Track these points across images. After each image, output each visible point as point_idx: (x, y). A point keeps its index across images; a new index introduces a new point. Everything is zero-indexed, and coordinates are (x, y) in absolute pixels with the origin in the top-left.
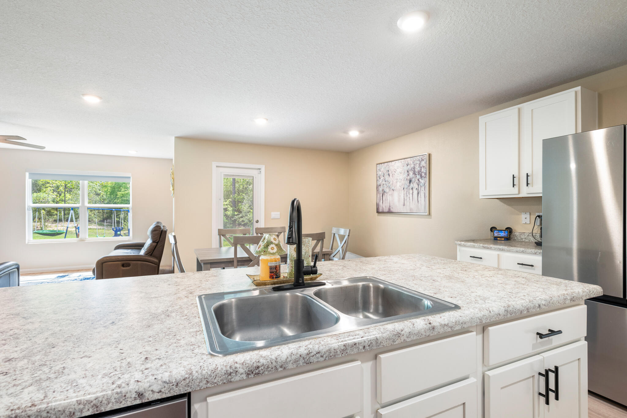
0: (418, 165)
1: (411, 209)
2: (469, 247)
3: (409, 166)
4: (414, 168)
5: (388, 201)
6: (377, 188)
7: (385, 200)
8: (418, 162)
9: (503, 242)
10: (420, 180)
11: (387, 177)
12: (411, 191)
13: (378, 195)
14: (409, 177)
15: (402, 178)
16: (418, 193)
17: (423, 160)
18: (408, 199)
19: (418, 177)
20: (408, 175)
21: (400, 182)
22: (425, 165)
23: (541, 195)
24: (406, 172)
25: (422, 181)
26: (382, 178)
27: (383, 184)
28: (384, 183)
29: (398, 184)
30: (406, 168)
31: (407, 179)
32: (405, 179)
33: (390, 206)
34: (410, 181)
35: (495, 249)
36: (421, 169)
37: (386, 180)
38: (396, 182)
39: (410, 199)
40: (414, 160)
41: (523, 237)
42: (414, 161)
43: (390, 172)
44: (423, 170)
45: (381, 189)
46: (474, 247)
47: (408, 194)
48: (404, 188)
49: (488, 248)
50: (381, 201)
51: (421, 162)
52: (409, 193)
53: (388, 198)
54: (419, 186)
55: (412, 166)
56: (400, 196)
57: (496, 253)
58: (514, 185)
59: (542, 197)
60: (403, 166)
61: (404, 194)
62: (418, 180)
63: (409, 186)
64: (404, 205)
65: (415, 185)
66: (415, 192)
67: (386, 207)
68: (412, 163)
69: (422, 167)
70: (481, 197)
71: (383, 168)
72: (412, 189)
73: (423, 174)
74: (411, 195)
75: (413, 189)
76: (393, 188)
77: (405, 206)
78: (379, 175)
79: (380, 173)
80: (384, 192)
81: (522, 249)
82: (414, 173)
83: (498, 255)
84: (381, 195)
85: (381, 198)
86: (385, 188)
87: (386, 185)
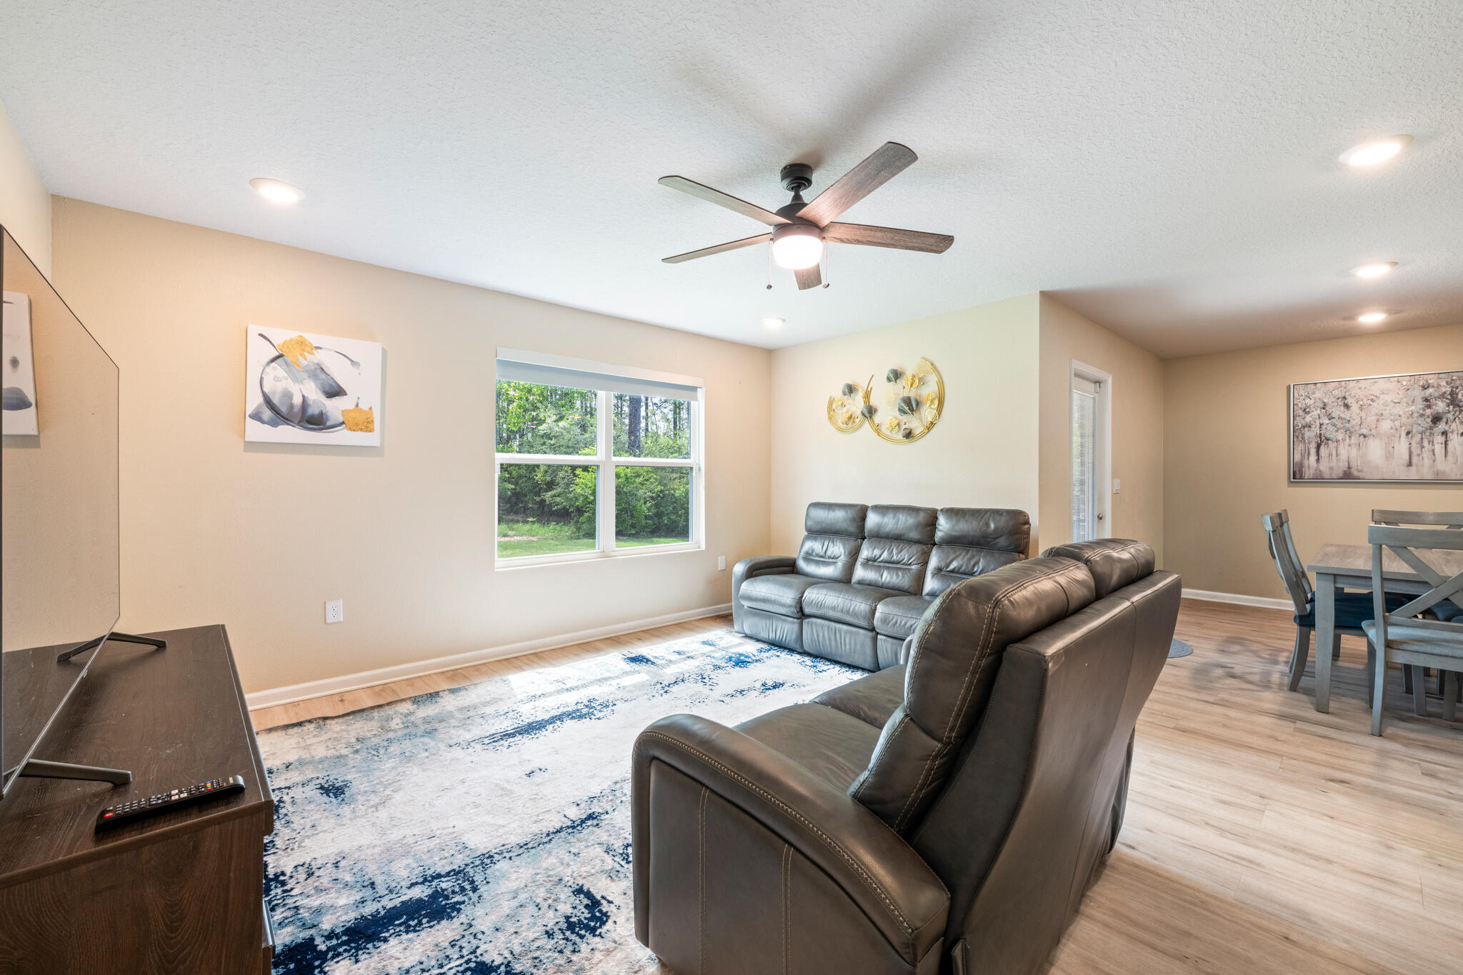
3: (1431, 390)
4: (1453, 393)
5: (1344, 456)
7: (1330, 455)
11: (1338, 411)
12: (1439, 439)
13: (1300, 447)
14: (1429, 412)
15: (1401, 413)
18: (1426, 454)
20: (1429, 406)
21: (1394, 421)
24: (1419, 400)
26: (1317, 412)
27: (1321, 425)
28: (1326, 421)
29: (1386, 425)
30: (1419, 394)
31: (1422, 415)
32: (1416, 415)
33: (1349, 468)
34: (1436, 419)
37: (1333, 415)
38: (1378, 421)
39: (1434, 455)
40: (1454, 378)
42: (1452, 380)
43: (1349, 401)
45: (1310, 434)
47: (1426, 443)
48: (1408, 433)
50: (1313, 458)
52: (1431, 442)
53: (1343, 451)
55: (1447, 389)
56: (1393, 447)
60: (1408, 389)
61: (1410, 444)
63: (1431, 428)
64: (1410, 464)
67: (1332, 467)
68: (1444, 384)
71: (1320, 393)
72: (1444, 433)
74: (1439, 449)
75: (1449, 435)
76: (1364, 431)
77: (1412, 468)
78: (1302, 406)
79: (1310, 401)
80: (1322, 441)
82: (1453, 403)
84: (1313, 445)
85: (1313, 451)
86: (1329, 432)
87: (1334, 425)
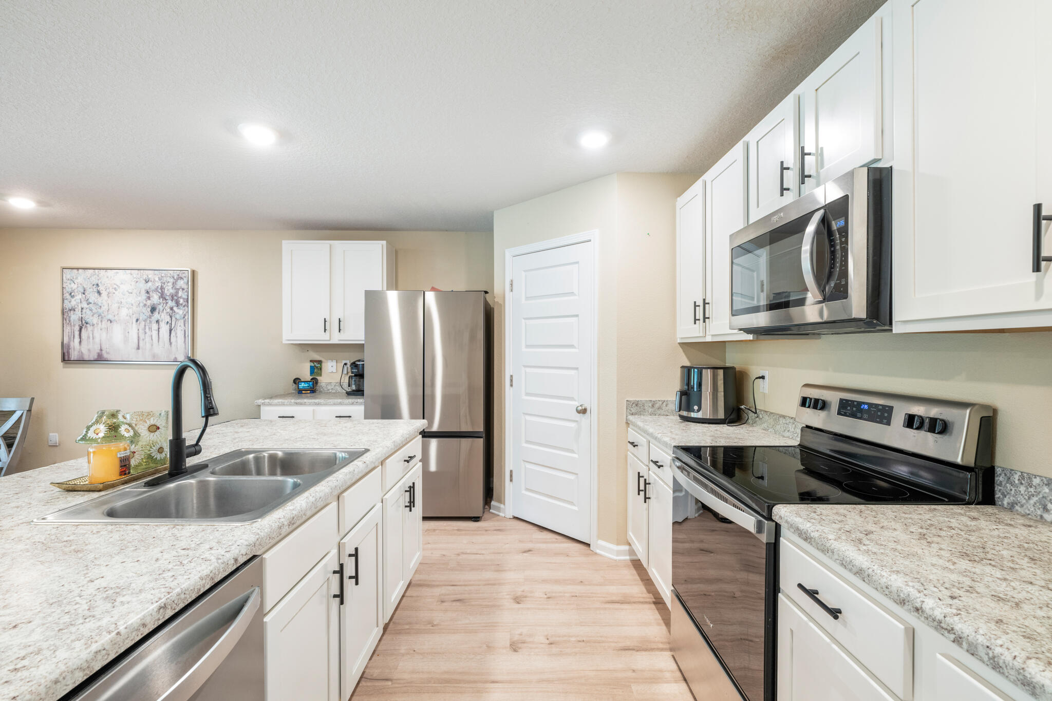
0: (170, 284)
1: (154, 356)
2: (276, 405)
3: (150, 284)
4: (162, 288)
5: (97, 340)
6: (63, 314)
7: (89, 337)
8: (172, 280)
9: (309, 395)
10: (175, 309)
11: (93, 297)
12: (155, 326)
13: (67, 329)
14: (149, 303)
15: (133, 302)
16: (171, 331)
17: (181, 278)
18: (148, 339)
19: (171, 303)
20: (149, 298)
21: (128, 308)
22: (185, 287)
23: (363, 342)
24: (143, 292)
25: (180, 312)
26: (79, 297)
27: (82, 309)
28: (85, 305)
29: (124, 312)
30: (143, 287)
31: (145, 305)
32: (142, 305)
33: (101, 350)
34: (153, 309)
35: (310, 404)
36: (177, 293)
37: (90, 301)
38: (119, 308)
39: (152, 339)
40: (163, 275)
41: (329, 387)
42: (162, 276)
43: (101, 288)
44: (180, 293)
45: (75, 317)
46: (283, 404)
47: (147, 330)
48: (137, 320)
49: (301, 404)
50: (77, 340)
51: (176, 280)
52: (150, 329)
53: (97, 335)
54: (173, 319)
55: (159, 284)
56: (128, 332)
57: (311, 408)
58: (325, 330)
59: (364, 344)
60: (137, 282)
61: (138, 330)
62: (172, 309)
63: (150, 317)
64: (138, 348)
65: (165, 317)
66: (165, 329)
67: (89, 350)
68: (157, 279)
69: (178, 289)
70: (284, 342)
71: (81, 278)
72: (158, 322)
73: (181, 301)
74: (155, 333)
75: (160, 323)
76: (110, 317)
77: (140, 351)
78: (68, 289)
79: (74, 286)
80: (83, 325)
81: (339, 401)
82: (162, 296)
83: (314, 410)
84: (77, 328)
85: (77, 333)
86: (88, 316)
87: (91, 310)
